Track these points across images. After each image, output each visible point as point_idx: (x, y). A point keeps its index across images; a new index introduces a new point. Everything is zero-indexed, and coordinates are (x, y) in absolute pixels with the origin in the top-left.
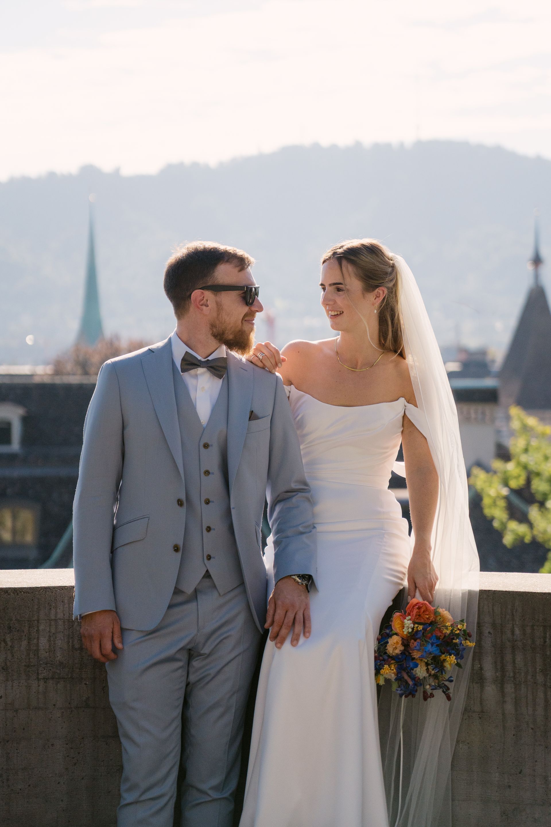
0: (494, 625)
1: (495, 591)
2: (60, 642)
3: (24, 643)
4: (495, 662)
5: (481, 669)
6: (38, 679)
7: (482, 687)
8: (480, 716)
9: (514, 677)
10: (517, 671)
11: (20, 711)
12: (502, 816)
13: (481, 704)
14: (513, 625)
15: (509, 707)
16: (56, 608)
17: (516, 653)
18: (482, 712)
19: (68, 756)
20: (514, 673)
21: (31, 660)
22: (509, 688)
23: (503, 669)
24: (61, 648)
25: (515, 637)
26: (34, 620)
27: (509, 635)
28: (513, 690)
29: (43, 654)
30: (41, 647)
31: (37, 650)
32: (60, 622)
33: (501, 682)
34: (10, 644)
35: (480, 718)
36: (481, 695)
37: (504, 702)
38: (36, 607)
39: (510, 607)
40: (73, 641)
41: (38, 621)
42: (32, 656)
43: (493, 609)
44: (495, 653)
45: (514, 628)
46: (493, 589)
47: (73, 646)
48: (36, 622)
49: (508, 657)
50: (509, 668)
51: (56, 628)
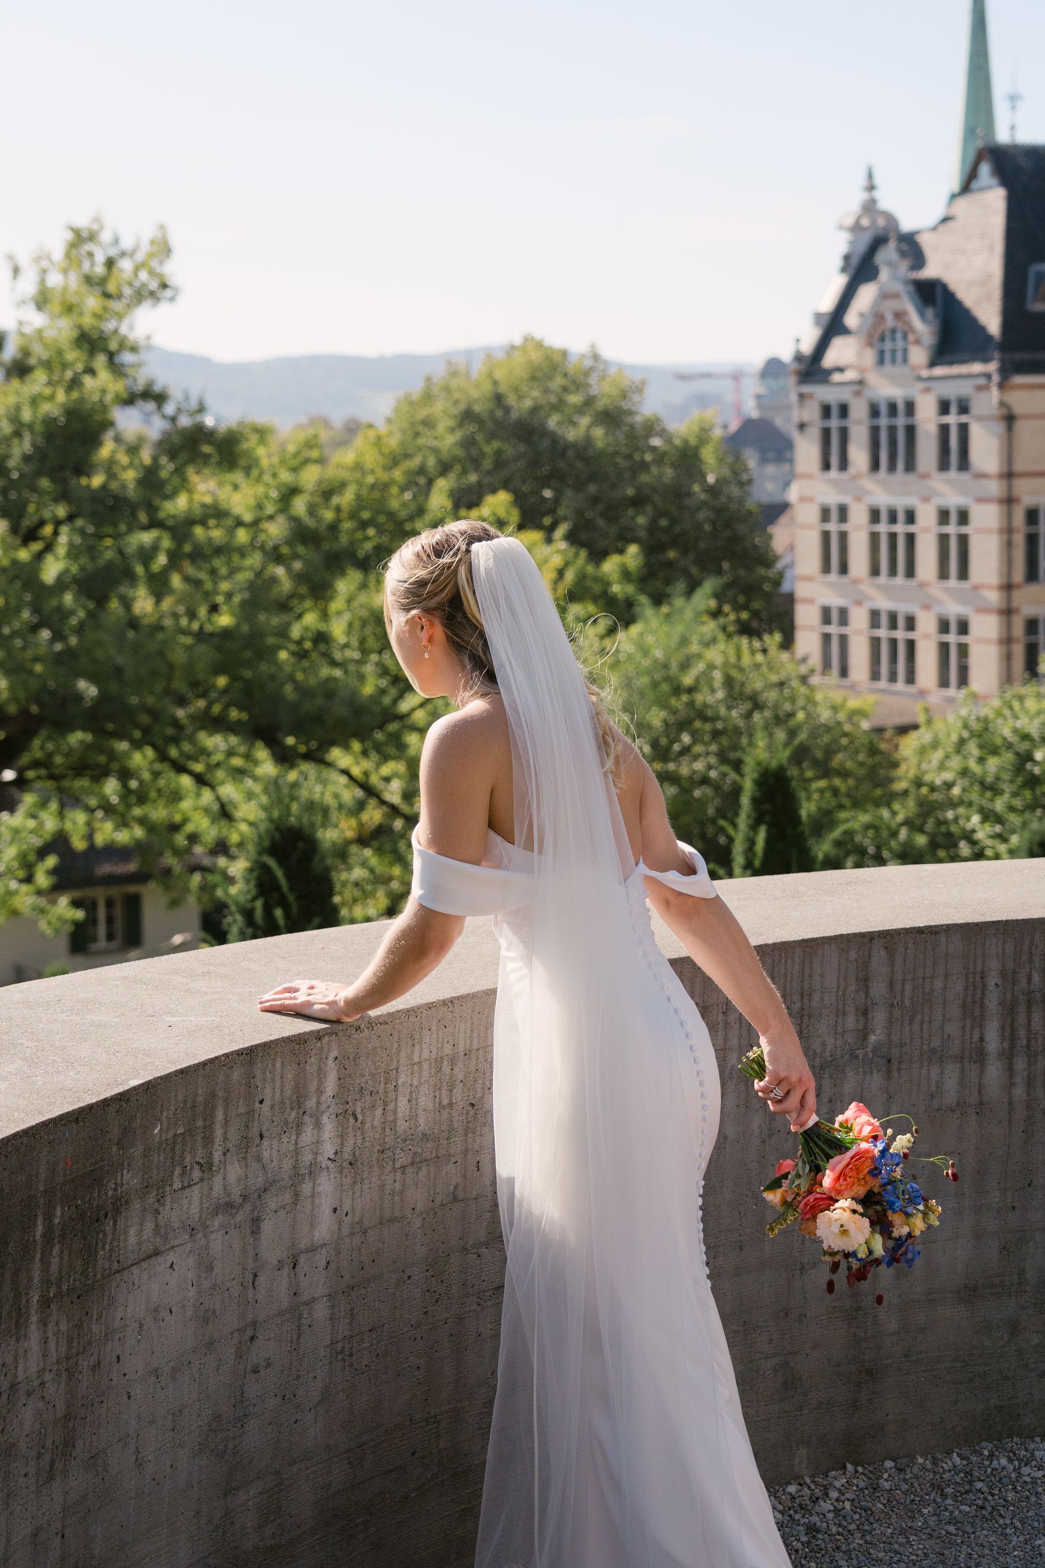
0: (1003, 973)
1: (1007, 921)
2: (425, 1102)
3: (379, 1112)
4: (1003, 1028)
5: (982, 1039)
6: (394, 1170)
7: (982, 1070)
8: (978, 1111)
9: (1028, 1046)
10: (1033, 1036)
11: (369, 1231)
12: (1001, 1253)
13: (980, 1092)
14: (1030, 969)
15: (1019, 1092)
16: (420, 1042)
17: (1033, 1009)
18: (981, 1103)
19: (428, 1291)
20: (1029, 1041)
21: (387, 1140)
22: (1020, 1063)
23: (1013, 1038)
24: (425, 1110)
25: (1032, 986)
26: (392, 1070)
27: (1023, 982)
28: (1026, 1066)
29: (402, 1126)
30: (400, 1115)
31: (395, 1121)
32: (425, 1066)
33: (1008, 1056)
34: (360, 1117)
35: (978, 1113)
36: (981, 1079)
37: (1012, 1085)
38: (396, 1046)
39: (1027, 942)
40: (440, 1094)
41: (397, 1069)
42: (388, 1132)
43: (1003, 949)
44: (1002, 1015)
45: (1031, 972)
46: (1004, 919)
47: (440, 1103)
48: (394, 1071)
49: (1021, 1018)
50: (1022, 1033)
51: (420, 1076)
